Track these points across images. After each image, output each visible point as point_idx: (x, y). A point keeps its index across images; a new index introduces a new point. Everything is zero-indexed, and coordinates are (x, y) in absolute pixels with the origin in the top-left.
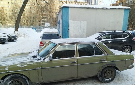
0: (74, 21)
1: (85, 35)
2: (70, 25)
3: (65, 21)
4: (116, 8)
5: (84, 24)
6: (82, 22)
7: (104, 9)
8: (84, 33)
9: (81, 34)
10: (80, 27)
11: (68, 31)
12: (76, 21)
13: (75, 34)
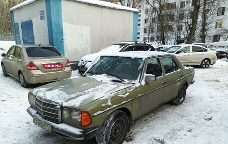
0: (70, 25)
1: (89, 49)
2: (65, 31)
3: (55, 23)
4: (125, 10)
5: (86, 31)
6: (83, 27)
7: (112, 9)
8: (87, 46)
9: (83, 47)
10: (82, 35)
11: (62, 42)
12: (74, 26)
13: (74, 47)
